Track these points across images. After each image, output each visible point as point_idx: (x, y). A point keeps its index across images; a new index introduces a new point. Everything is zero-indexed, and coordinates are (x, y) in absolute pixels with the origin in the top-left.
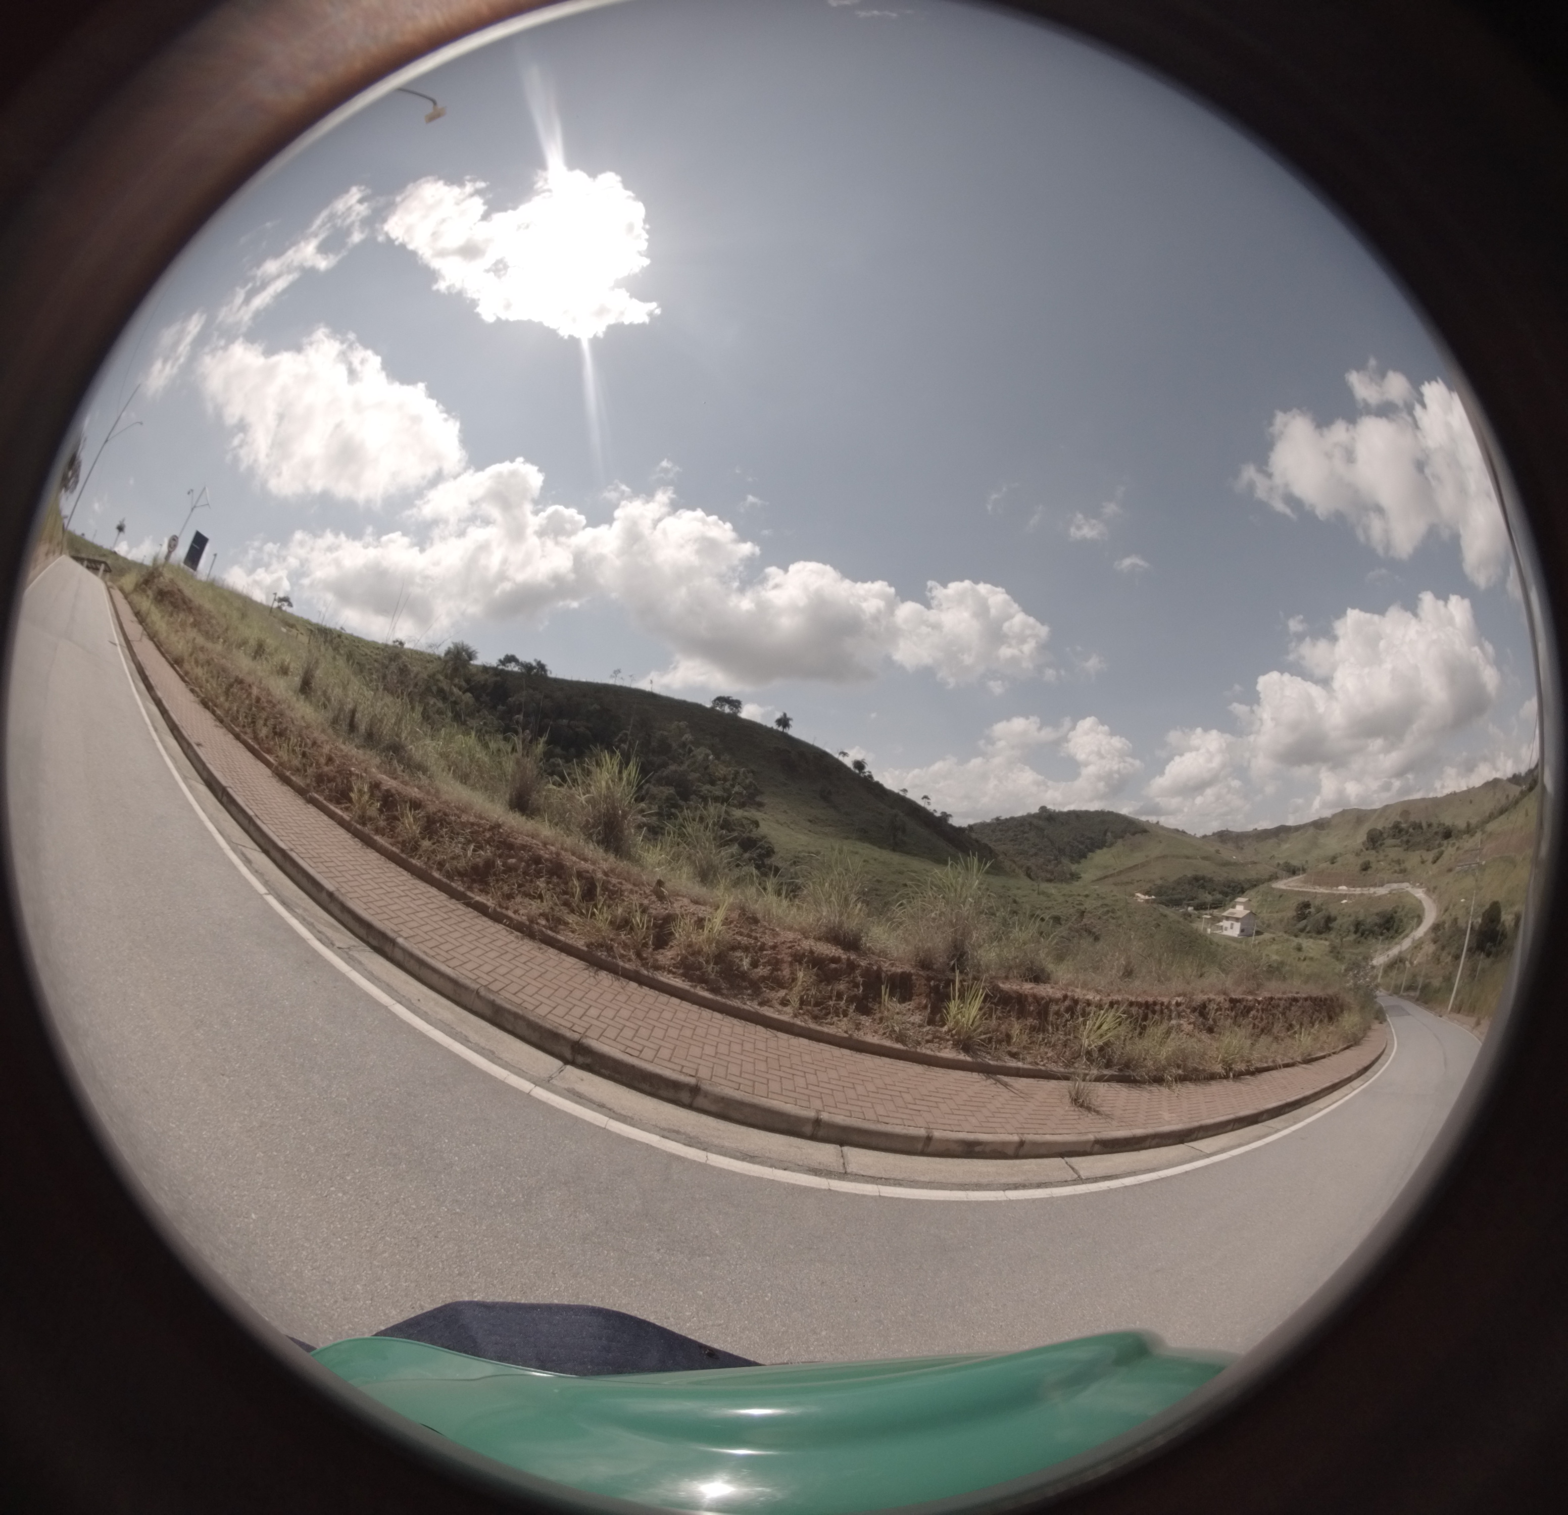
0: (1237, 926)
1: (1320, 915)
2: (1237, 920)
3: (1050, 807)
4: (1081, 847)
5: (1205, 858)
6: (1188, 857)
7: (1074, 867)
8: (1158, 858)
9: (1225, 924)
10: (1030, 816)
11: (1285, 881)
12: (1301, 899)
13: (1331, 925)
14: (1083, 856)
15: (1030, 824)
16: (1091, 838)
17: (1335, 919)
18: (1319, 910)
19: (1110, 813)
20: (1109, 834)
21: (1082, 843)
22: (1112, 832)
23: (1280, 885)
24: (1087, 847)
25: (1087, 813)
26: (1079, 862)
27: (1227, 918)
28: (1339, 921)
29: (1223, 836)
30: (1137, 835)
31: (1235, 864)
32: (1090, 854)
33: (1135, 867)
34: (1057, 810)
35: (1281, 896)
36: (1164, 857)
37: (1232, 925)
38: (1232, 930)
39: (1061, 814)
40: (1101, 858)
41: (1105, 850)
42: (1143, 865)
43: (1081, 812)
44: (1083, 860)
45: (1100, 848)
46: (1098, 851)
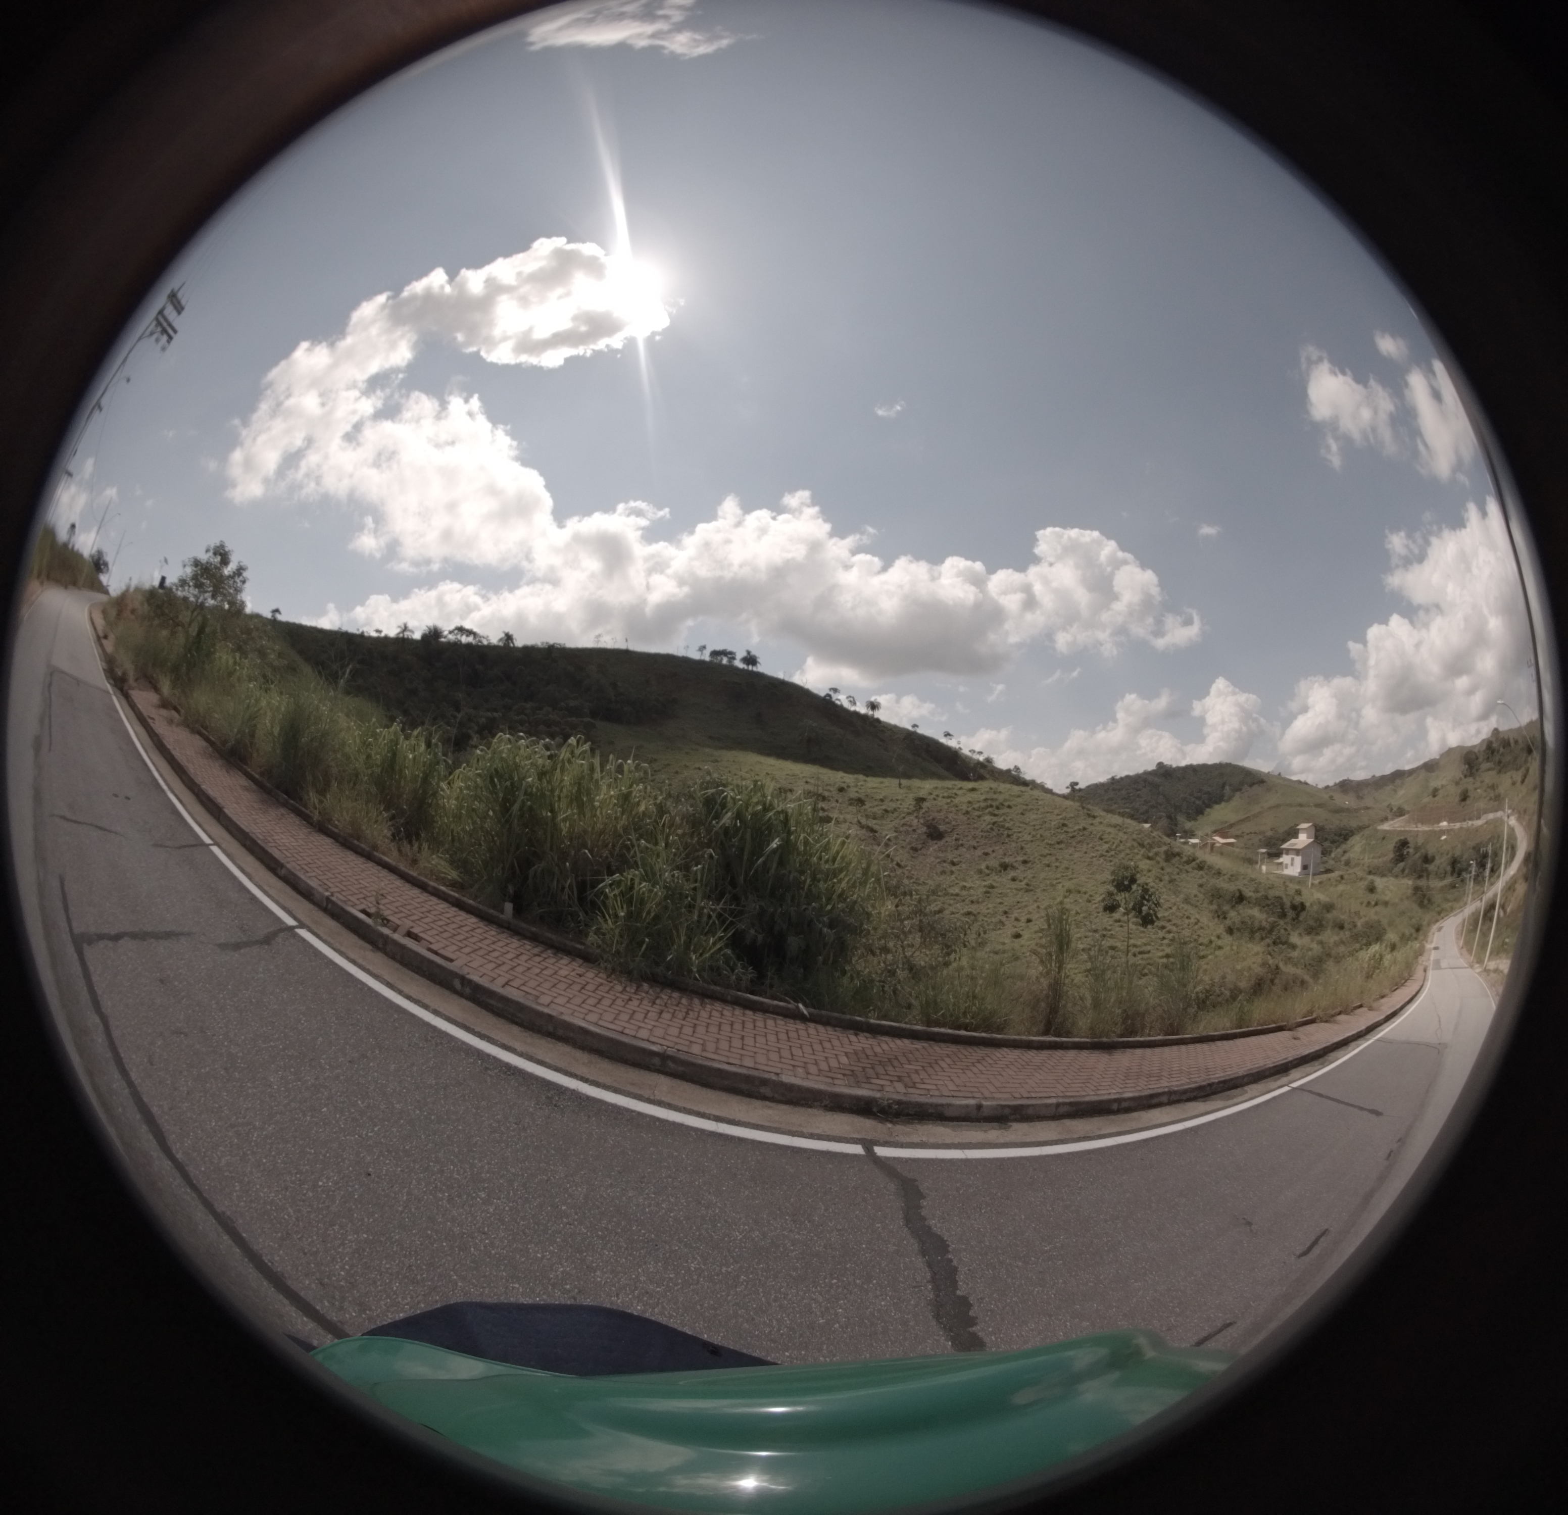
0: (1298, 860)
1: (1417, 856)
2: (1297, 852)
3: (1167, 762)
4: (1198, 802)
5: (1318, 806)
6: (1301, 805)
7: (1188, 825)
8: (1270, 808)
9: (1285, 859)
10: (1146, 773)
11: (1392, 822)
12: (1402, 838)
13: (1427, 866)
14: (1200, 812)
15: (1145, 781)
16: (1208, 793)
17: (1433, 859)
18: (1417, 849)
19: (1228, 765)
20: (1227, 788)
21: (1199, 798)
22: (1230, 785)
23: (1386, 826)
24: (1204, 802)
25: (1205, 766)
26: (1195, 820)
27: (1288, 851)
28: (1437, 862)
29: (1345, 786)
30: (1255, 787)
31: (1347, 810)
32: (1208, 810)
33: (1247, 819)
34: (1174, 766)
35: (1384, 838)
36: (1277, 806)
37: (1293, 859)
38: (1291, 866)
39: (1179, 769)
40: (1220, 813)
41: (1223, 804)
42: (1255, 816)
43: (1199, 765)
44: (1200, 817)
45: (1218, 802)
46: (1216, 807)
